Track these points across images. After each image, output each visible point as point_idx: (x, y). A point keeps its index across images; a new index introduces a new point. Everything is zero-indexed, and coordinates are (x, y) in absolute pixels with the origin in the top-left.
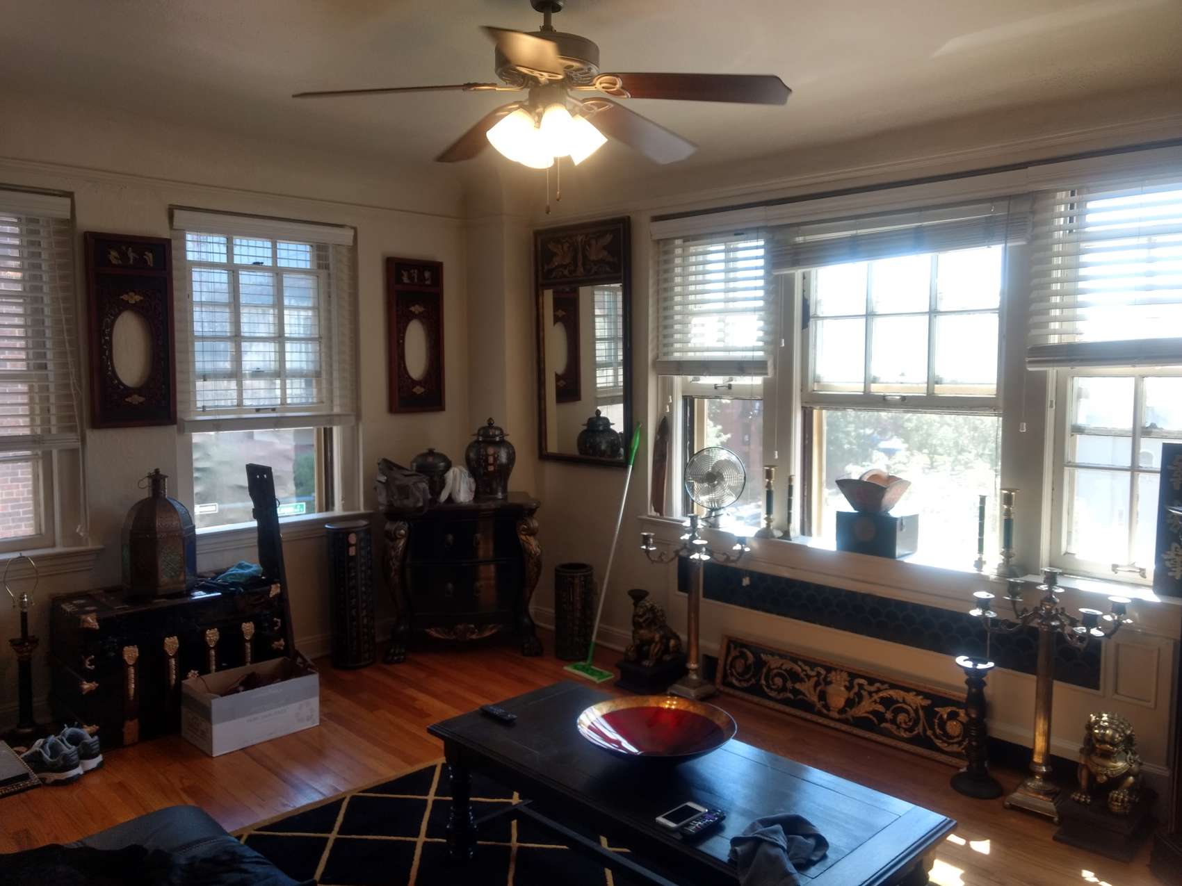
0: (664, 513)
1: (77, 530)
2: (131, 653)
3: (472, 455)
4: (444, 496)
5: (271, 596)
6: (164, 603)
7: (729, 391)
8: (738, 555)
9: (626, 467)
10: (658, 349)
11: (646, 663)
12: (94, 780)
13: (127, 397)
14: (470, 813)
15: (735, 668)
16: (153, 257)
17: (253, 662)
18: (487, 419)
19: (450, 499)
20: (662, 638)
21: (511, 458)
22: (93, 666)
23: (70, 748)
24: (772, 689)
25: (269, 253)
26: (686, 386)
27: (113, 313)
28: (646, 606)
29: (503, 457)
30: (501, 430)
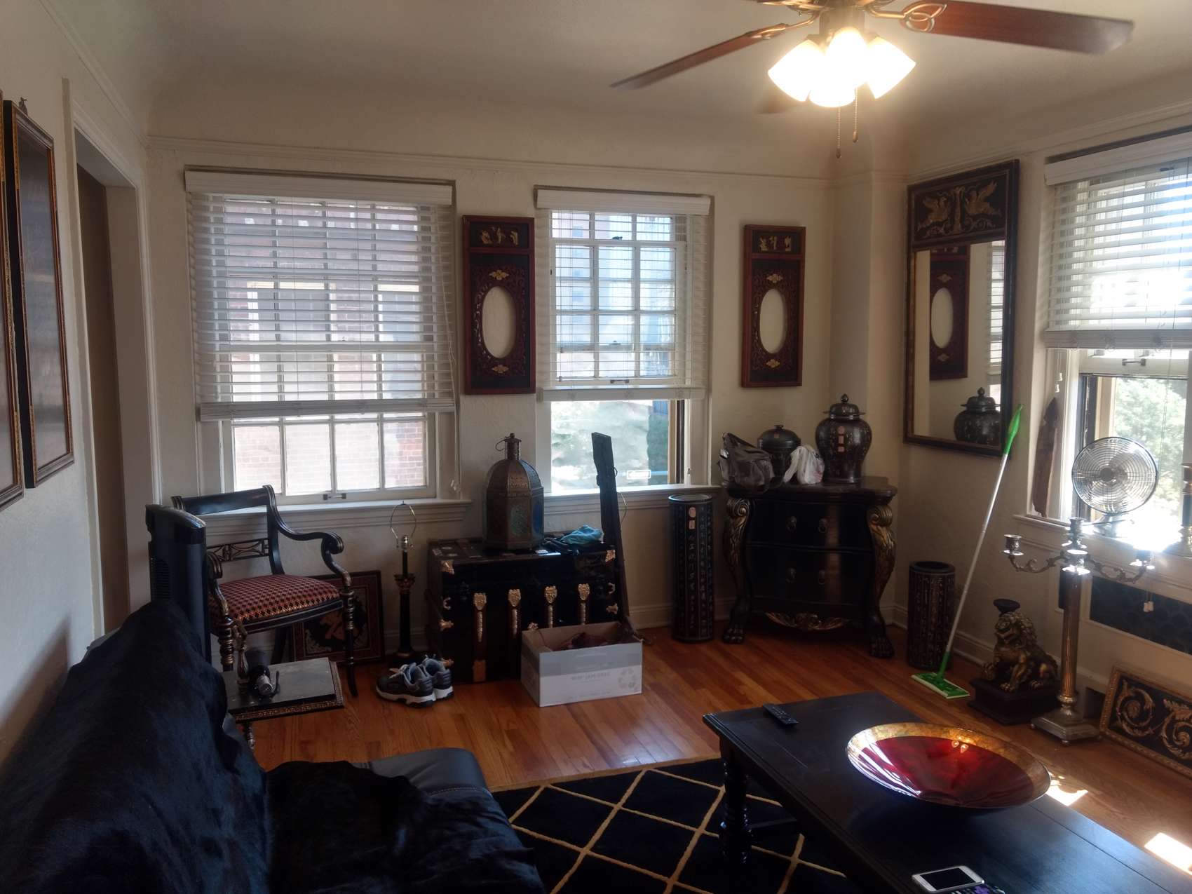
0: (1047, 513)
1: (452, 485)
2: (480, 599)
3: (822, 434)
4: (788, 476)
5: (606, 561)
6: (510, 557)
7: (1143, 367)
8: (1137, 573)
9: (1000, 456)
10: (1049, 316)
11: (1006, 686)
12: (445, 708)
13: (493, 367)
14: (745, 815)
15: (1127, 711)
16: (518, 237)
17: (589, 621)
18: (842, 395)
19: (795, 478)
20: (1028, 660)
21: (867, 438)
22: (449, 607)
23: (426, 676)
24: (1176, 746)
25: (629, 227)
26: (1084, 361)
27: (484, 289)
28: (1010, 621)
29: (857, 437)
30: (855, 407)
